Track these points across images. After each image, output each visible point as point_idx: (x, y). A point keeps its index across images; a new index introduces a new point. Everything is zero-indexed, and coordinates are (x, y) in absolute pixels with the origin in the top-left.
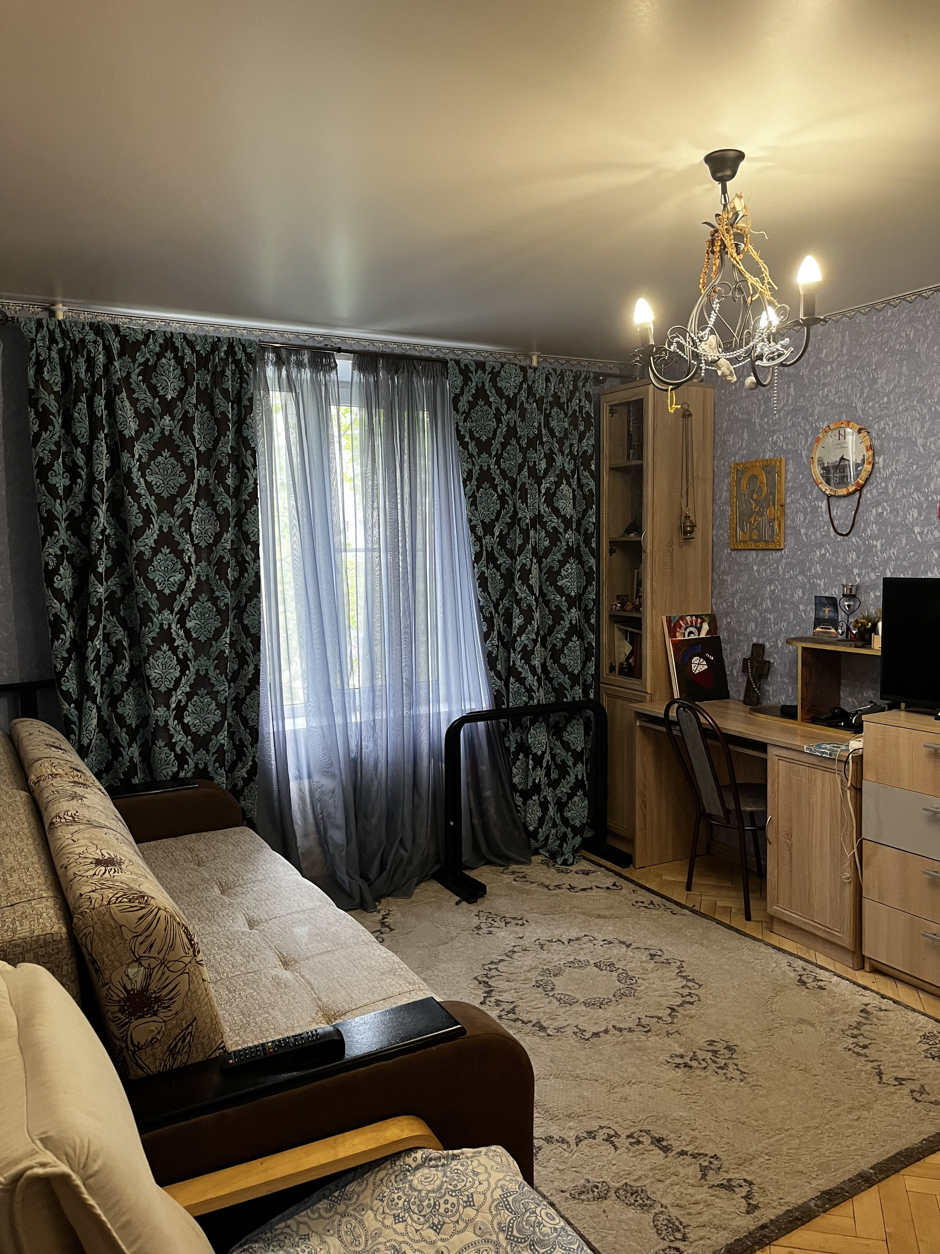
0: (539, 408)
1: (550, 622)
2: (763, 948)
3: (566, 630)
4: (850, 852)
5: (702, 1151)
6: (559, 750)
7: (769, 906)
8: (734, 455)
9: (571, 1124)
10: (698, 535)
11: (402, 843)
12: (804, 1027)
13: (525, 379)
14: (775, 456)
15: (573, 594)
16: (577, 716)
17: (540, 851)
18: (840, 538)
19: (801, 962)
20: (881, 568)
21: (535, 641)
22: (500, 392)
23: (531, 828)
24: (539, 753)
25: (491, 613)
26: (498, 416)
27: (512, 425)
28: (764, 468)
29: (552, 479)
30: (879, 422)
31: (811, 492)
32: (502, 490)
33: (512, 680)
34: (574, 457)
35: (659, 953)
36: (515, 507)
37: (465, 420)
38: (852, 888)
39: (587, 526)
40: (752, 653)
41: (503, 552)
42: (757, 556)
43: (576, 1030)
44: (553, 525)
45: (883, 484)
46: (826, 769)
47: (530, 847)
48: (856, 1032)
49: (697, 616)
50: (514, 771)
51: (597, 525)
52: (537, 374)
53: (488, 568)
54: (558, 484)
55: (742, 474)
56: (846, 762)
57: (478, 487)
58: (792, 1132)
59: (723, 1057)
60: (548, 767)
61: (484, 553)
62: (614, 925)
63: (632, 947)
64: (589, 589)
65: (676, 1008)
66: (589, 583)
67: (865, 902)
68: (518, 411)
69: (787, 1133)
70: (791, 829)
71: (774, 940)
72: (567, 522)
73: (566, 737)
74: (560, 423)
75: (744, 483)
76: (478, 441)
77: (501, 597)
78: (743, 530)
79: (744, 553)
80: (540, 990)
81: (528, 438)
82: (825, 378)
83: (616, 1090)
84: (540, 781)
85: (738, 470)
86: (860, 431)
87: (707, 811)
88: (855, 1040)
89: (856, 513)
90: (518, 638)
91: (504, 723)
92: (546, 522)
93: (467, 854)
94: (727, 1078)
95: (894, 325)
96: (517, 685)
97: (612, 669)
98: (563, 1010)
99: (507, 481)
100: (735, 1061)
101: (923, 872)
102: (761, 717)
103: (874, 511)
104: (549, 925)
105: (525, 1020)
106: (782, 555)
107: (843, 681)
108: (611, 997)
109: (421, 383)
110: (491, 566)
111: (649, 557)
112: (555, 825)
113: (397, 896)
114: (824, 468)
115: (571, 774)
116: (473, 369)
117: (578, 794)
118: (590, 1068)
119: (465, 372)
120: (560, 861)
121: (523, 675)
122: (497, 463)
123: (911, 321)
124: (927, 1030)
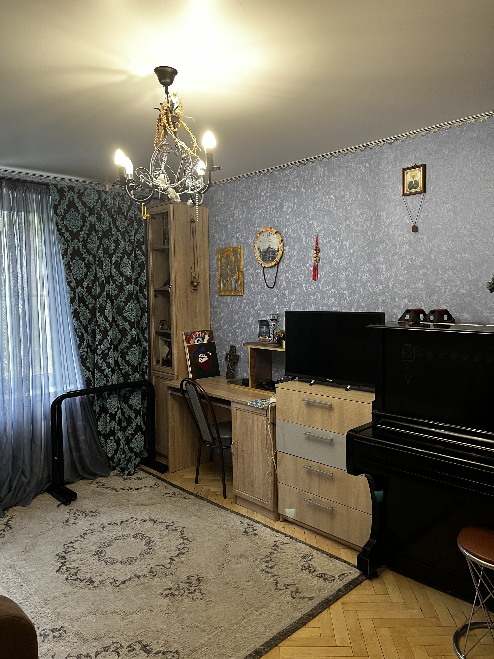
0: (109, 214)
1: (120, 337)
2: (230, 515)
3: (129, 341)
4: (271, 458)
5: (169, 650)
6: (126, 409)
7: (234, 490)
8: (219, 244)
9: (94, 644)
10: (201, 287)
11: (23, 473)
12: (241, 559)
13: (100, 198)
14: (238, 245)
15: (133, 320)
16: (137, 390)
17: (116, 468)
18: (269, 289)
19: (247, 521)
20: (288, 305)
21: (109, 349)
22: (84, 204)
23: (110, 456)
24: (113, 412)
25: (82, 332)
26: (84, 219)
27: (93, 223)
28: (233, 251)
29: (119, 255)
30: (285, 229)
31: (255, 264)
32: (88, 261)
33: (96, 371)
34: (132, 243)
35: (172, 524)
36: (96, 270)
37: (62, 220)
38: (272, 478)
39: (141, 282)
40: (230, 351)
41: (90, 297)
42: (231, 299)
43: (112, 581)
44: (120, 281)
45: (288, 261)
46: (259, 414)
47: (110, 466)
48: (268, 559)
49: (201, 331)
50: (99, 423)
51: (147, 281)
52: (107, 196)
53: (79, 306)
54: (122, 258)
55: (223, 255)
56: (267, 410)
57: (72, 259)
58: (223, 628)
59: (194, 585)
60: (120, 420)
61: (77, 298)
62: (150, 510)
63: (157, 522)
64: (144, 317)
65: (174, 558)
66: (143, 314)
67: (279, 484)
68: (96, 216)
69: (220, 630)
70: (243, 448)
71: (237, 508)
72: (129, 280)
73: (130, 402)
74: (122, 223)
75: (223, 260)
76: (71, 233)
77: (90, 323)
78: (224, 285)
79: (225, 297)
80: (96, 557)
81: (103, 231)
82: (260, 204)
83: (128, 617)
84: (114, 428)
85: (220, 252)
86: (276, 233)
87: (204, 440)
88: (267, 564)
89: (276, 276)
90: (99, 347)
91: (92, 397)
92: (116, 280)
93: (67, 476)
94: (193, 599)
95: (291, 178)
96: (99, 374)
97: (158, 362)
98: (107, 569)
99: (91, 256)
100: (200, 587)
101: (304, 467)
102: (233, 386)
103: (284, 275)
104: (111, 514)
105: (82, 578)
106: (243, 298)
107: (273, 365)
108: (138, 556)
109: (33, 197)
110: (82, 305)
111: (174, 299)
112: (124, 452)
113: (21, 505)
114: (260, 252)
115: (134, 423)
116: (66, 190)
117: (138, 434)
118: (115, 605)
119: (61, 192)
120: (126, 473)
121: (103, 368)
122: (84, 245)
123: (298, 176)
124: (305, 553)
